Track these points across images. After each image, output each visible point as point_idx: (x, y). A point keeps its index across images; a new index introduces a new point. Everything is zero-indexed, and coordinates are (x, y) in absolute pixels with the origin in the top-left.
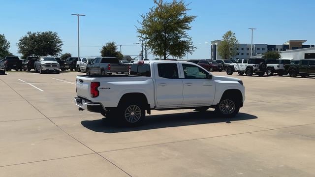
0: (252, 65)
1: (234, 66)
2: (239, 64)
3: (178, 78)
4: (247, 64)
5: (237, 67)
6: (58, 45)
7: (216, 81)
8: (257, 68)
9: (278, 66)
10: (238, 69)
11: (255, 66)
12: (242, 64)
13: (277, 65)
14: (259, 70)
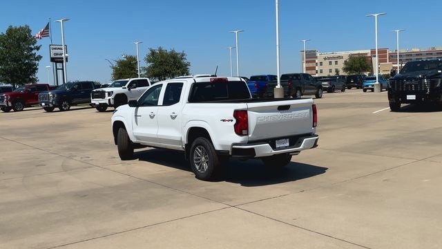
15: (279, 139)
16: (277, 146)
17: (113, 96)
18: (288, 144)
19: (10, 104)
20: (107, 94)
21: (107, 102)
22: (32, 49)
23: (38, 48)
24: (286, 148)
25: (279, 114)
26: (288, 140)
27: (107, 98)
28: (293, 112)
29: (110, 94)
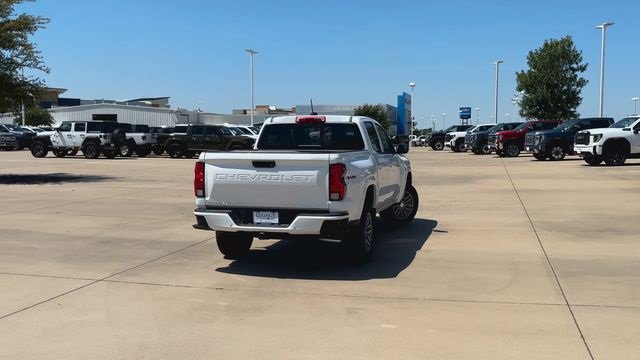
0: (98, 135)
1: (48, 137)
2: (64, 134)
4: (84, 133)
5: (58, 140)
8: (108, 140)
9: (144, 138)
10: (61, 144)
11: (105, 137)
12: (73, 132)
13: (142, 134)
14: (112, 145)
15: (259, 210)
16: (256, 220)
17: (601, 142)
18: (276, 221)
19: (501, 147)
20: (592, 138)
21: (591, 150)
22: (574, 70)
23: (583, 69)
24: (273, 225)
25: (253, 172)
26: (277, 214)
27: (592, 143)
28: (281, 173)
29: (596, 138)
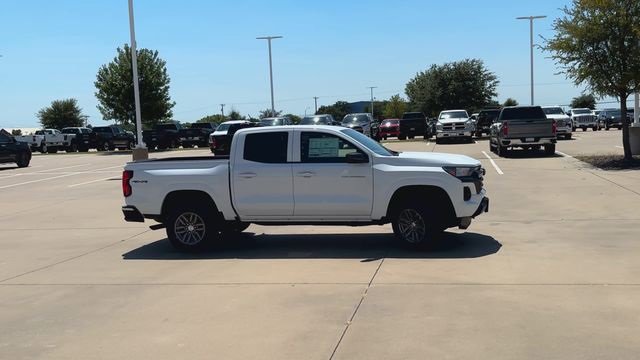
3: (286, 162)
6: (488, 84)
7: (376, 167)
